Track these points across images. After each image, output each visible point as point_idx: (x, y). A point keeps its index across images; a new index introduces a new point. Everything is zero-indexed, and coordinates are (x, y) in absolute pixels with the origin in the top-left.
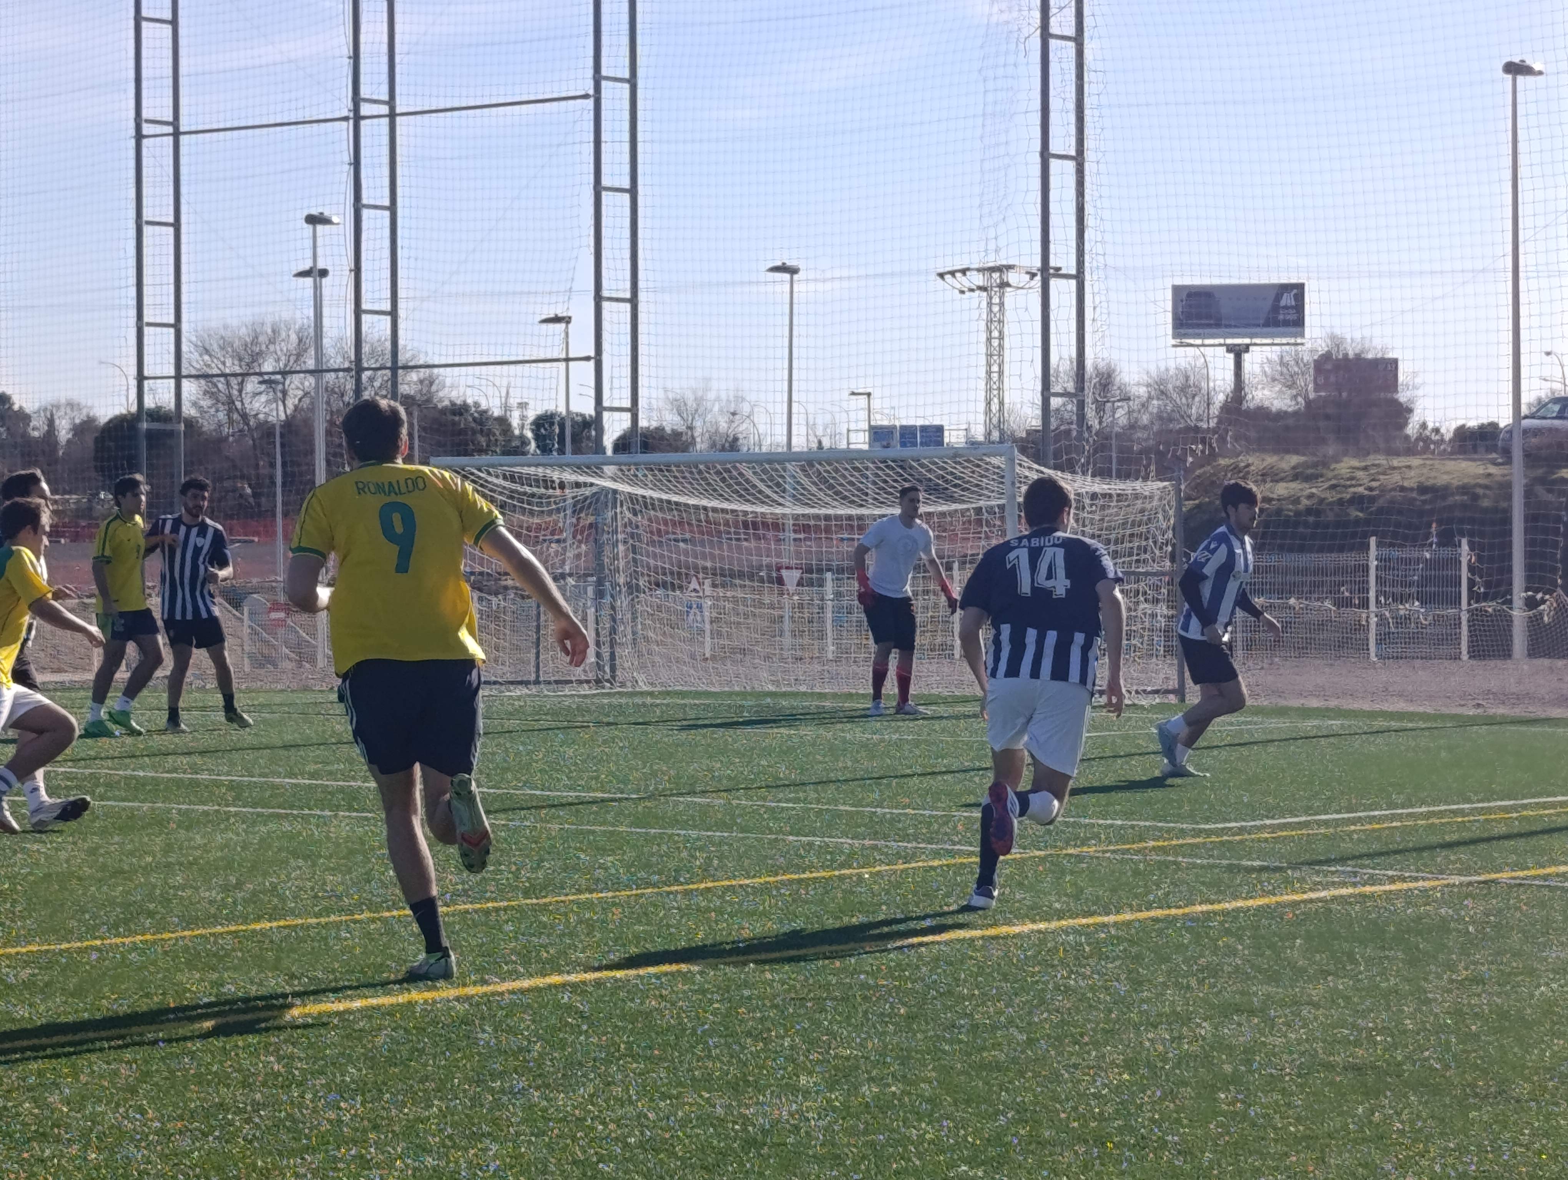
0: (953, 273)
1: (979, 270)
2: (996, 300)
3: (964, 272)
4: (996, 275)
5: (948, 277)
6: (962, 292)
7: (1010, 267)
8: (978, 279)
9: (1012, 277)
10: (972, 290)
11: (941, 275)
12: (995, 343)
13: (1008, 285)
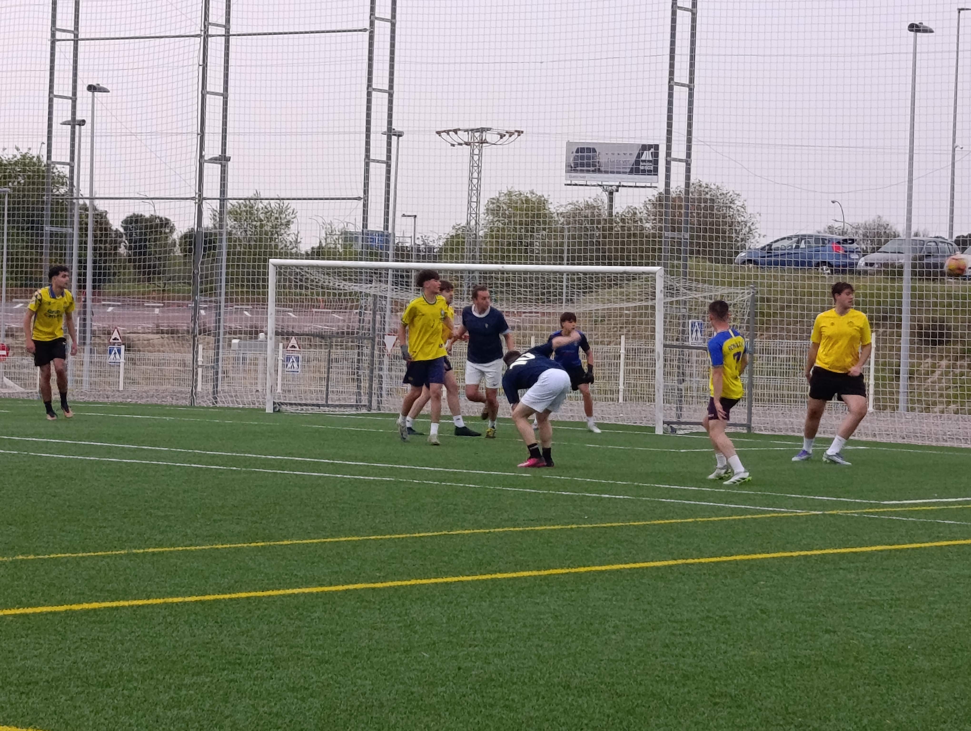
0: (448, 132)
2: (476, 151)
3: (456, 131)
4: (477, 134)
5: (444, 135)
6: (453, 145)
7: (488, 129)
8: (464, 137)
9: (489, 137)
10: (460, 144)
11: (439, 133)
12: (475, 181)
13: (486, 141)
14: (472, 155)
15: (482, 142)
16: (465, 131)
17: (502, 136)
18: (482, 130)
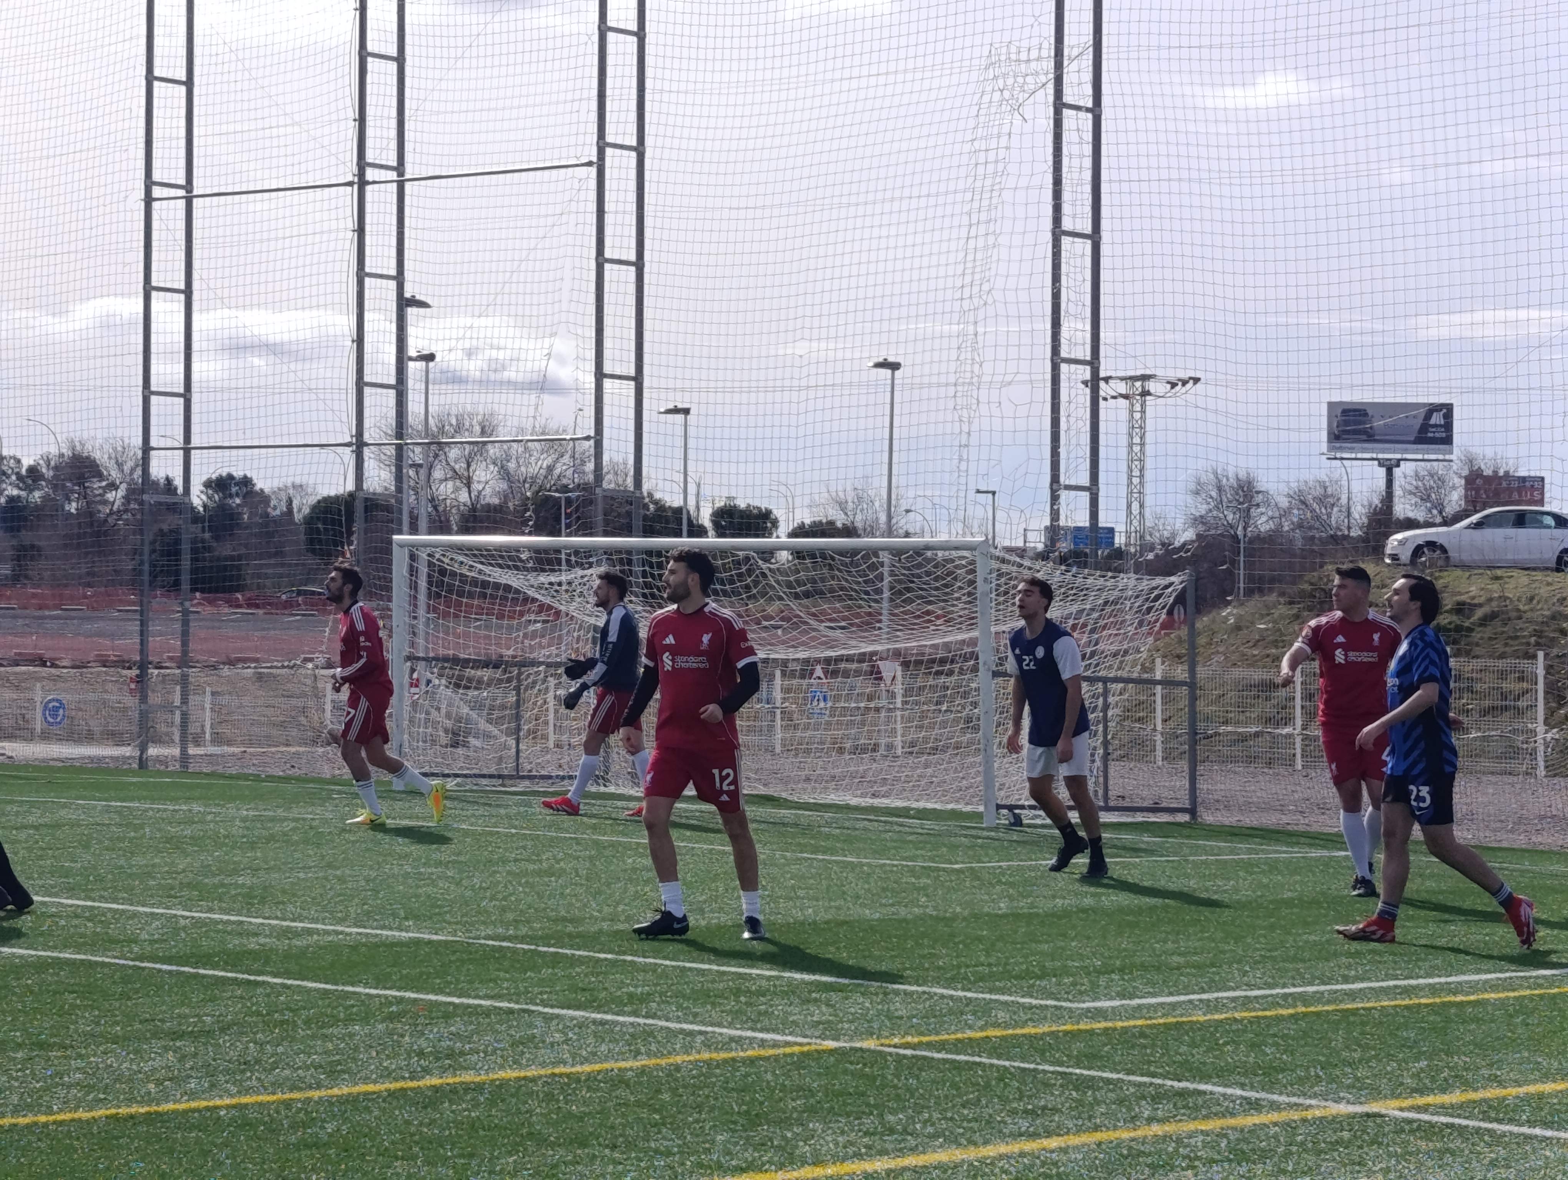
2: (1138, 407)
3: (1107, 380)
4: (1138, 384)
7: (1152, 377)
8: (1122, 388)
10: (1114, 397)
12: (1137, 449)
13: (1149, 393)
14: (1132, 412)
15: (1145, 393)
16: (1122, 379)
17: (1173, 385)
18: (1145, 378)
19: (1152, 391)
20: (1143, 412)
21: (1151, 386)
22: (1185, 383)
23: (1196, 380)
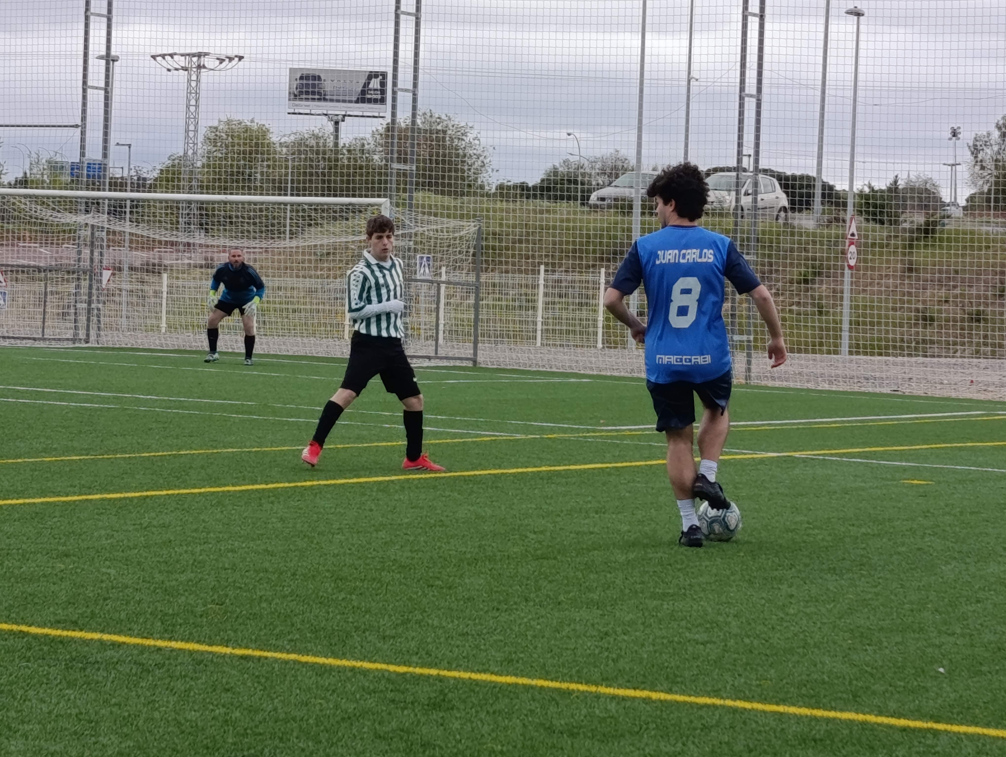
0: (163, 56)
1: (182, 55)
2: (194, 77)
3: (172, 55)
4: (195, 59)
5: (159, 59)
6: (169, 70)
7: (206, 54)
8: (182, 61)
9: (208, 62)
10: (176, 69)
11: (154, 57)
12: (192, 109)
13: (204, 67)
14: (189, 81)
15: (199, 67)
17: (222, 61)
18: (199, 55)
19: (206, 65)
20: (198, 81)
21: (206, 61)
22: (231, 59)
23: (241, 58)
